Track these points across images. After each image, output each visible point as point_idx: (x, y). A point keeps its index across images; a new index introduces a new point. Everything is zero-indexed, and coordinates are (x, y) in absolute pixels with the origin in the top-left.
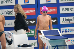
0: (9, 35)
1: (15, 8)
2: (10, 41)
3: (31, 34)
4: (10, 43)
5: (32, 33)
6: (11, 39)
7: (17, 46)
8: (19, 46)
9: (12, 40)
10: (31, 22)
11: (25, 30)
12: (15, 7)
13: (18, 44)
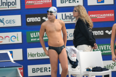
0: (73, 53)
1: (75, 11)
2: (75, 62)
3: (107, 52)
4: (74, 64)
5: (109, 50)
6: (76, 58)
7: (86, 70)
8: (88, 70)
9: (77, 60)
10: (107, 32)
11: (90, 46)
12: (75, 9)
13: (87, 67)
